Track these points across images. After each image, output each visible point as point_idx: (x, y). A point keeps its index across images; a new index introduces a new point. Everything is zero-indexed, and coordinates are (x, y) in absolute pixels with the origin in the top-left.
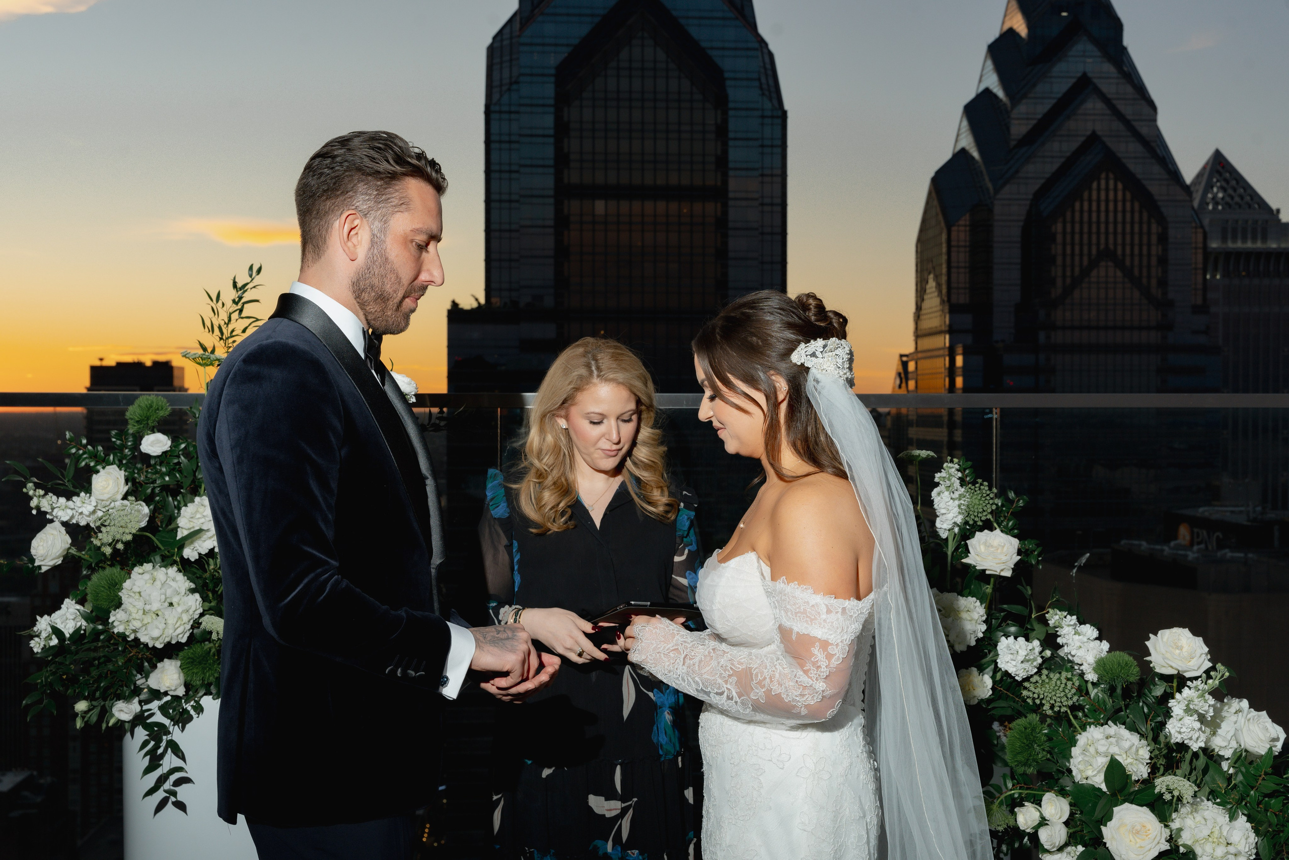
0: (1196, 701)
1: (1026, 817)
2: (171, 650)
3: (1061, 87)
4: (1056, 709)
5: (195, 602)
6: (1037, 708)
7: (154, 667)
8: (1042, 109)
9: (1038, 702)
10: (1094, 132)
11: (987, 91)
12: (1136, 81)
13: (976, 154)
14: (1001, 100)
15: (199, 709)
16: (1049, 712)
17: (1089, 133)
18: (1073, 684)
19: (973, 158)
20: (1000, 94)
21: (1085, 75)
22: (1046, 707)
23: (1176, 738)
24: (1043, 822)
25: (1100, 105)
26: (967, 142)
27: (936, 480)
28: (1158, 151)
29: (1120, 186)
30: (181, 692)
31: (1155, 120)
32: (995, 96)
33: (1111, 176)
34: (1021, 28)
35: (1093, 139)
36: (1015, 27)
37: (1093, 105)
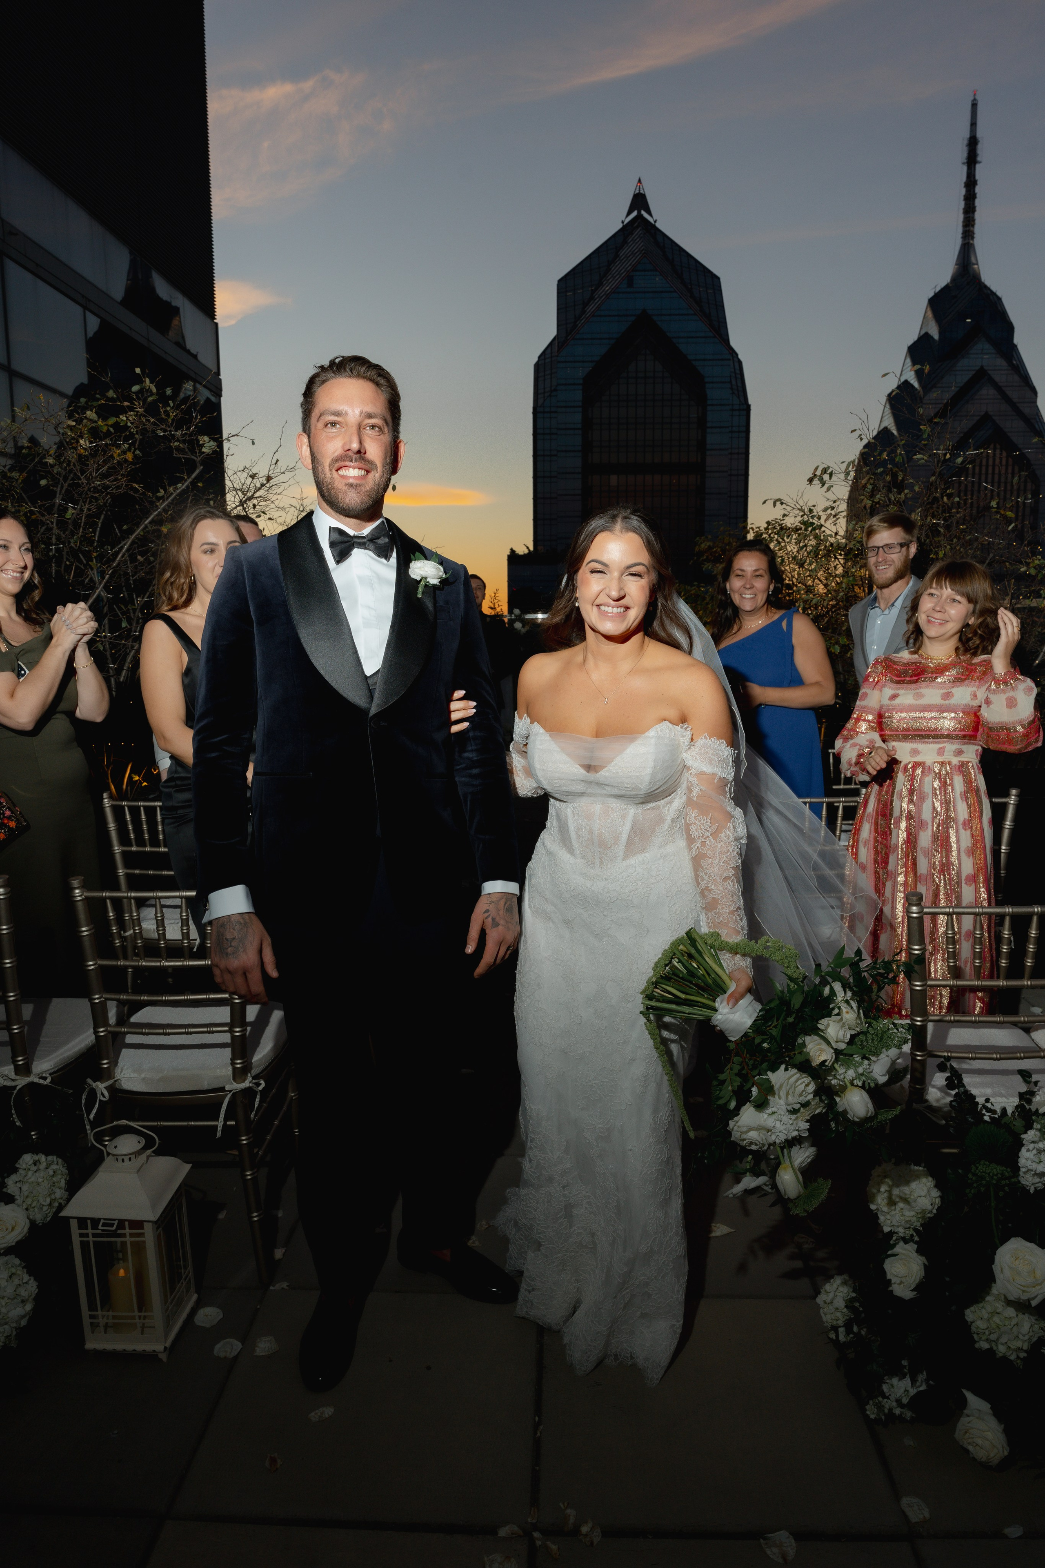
3: (962, 378)
8: (947, 396)
10: (987, 412)
11: (906, 382)
12: (1022, 372)
13: (895, 432)
14: (916, 389)
17: (982, 413)
19: (893, 434)
20: (916, 385)
21: (982, 367)
25: (992, 392)
26: (889, 423)
28: (1037, 426)
29: (1004, 454)
31: (1035, 402)
32: (912, 386)
33: (998, 446)
34: (935, 333)
35: (986, 418)
36: (930, 332)
37: (987, 392)
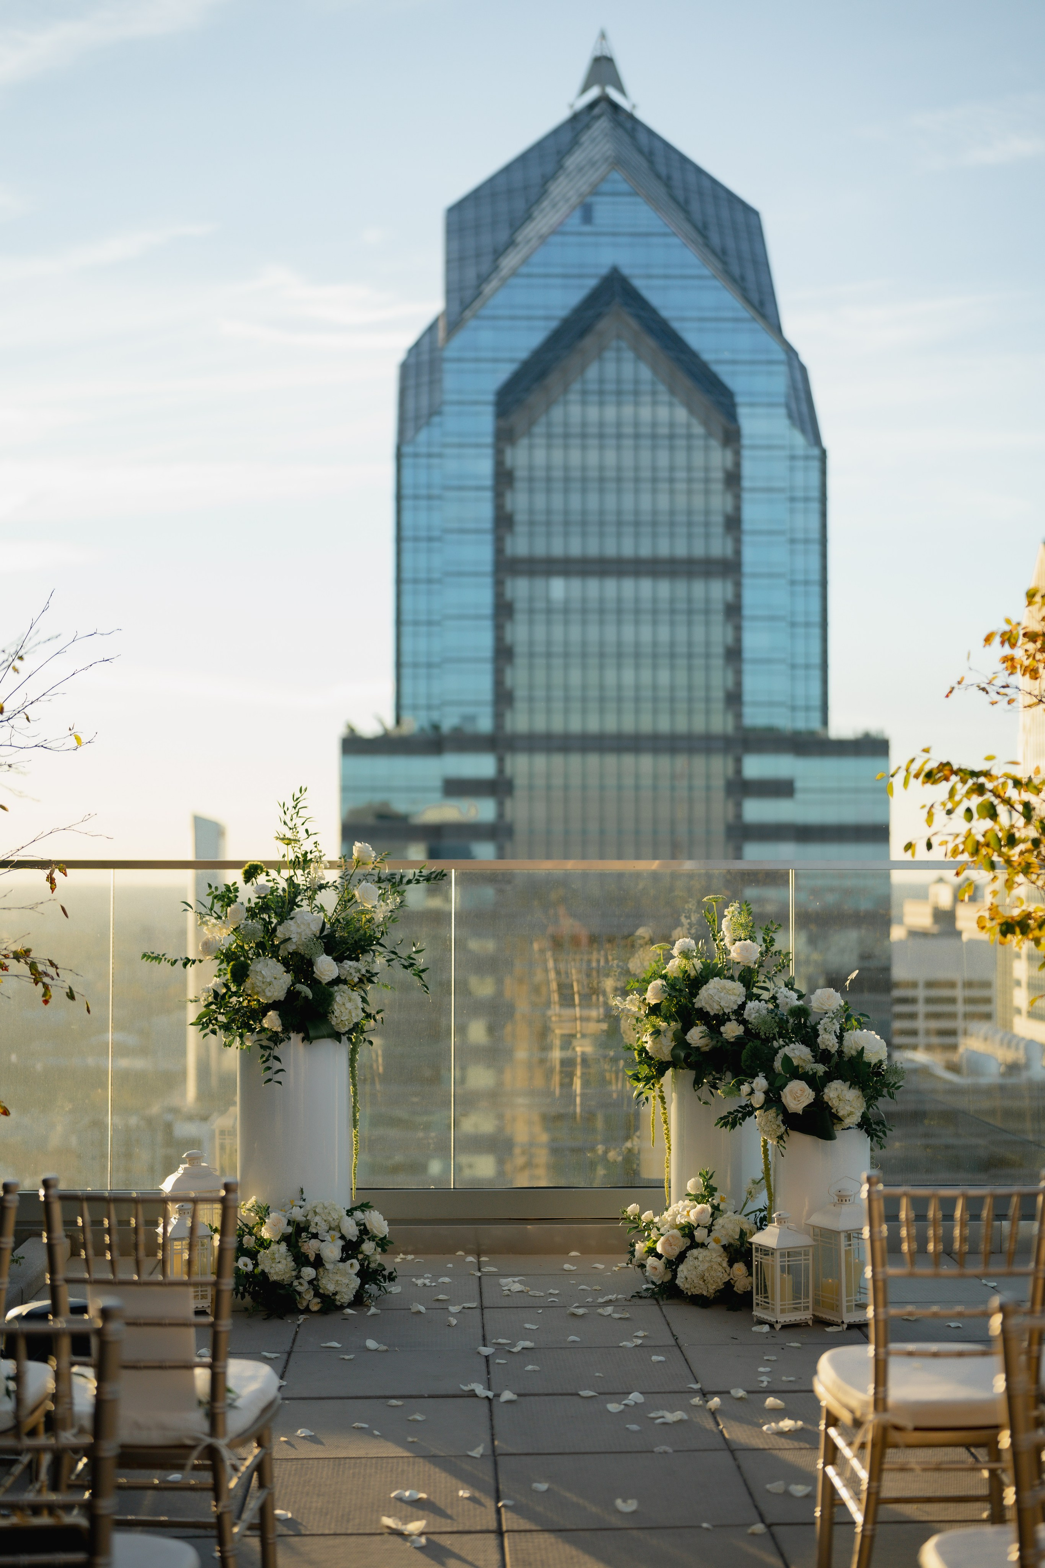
0: (829, 1024)
1: (745, 1088)
2: (274, 1005)
4: (767, 1035)
5: (288, 978)
6: (757, 1036)
7: (264, 1015)
9: (757, 1031)
15: (289, 1039)
16: (763, 1037)
18: (775, 1022)
22: (762, 1033)
23: (822, 1047)
24: (752, 1092)
27: (726, 913)
30: (279, 1029)
